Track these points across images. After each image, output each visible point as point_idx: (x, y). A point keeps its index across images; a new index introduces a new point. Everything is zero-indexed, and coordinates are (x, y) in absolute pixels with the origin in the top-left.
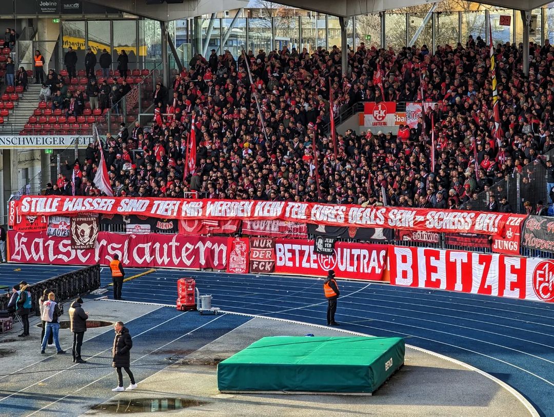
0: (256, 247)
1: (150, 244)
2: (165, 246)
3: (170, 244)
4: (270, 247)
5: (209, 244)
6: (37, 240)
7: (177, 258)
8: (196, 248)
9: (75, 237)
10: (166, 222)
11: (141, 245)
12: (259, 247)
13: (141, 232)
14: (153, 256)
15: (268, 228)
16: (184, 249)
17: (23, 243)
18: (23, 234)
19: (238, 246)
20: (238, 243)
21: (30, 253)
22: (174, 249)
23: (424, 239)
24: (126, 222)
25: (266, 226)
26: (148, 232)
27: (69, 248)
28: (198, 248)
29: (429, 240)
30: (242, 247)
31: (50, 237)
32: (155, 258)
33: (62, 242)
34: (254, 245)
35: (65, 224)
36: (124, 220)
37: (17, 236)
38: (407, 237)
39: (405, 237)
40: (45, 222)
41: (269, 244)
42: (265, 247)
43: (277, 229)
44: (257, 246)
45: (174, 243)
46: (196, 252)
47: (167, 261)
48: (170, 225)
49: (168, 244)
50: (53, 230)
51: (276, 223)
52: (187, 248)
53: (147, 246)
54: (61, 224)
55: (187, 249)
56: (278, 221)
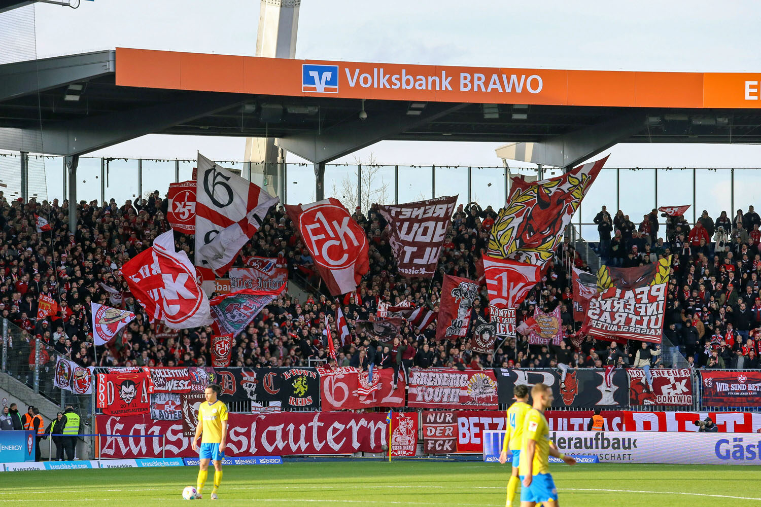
0: (430, 422)
1: (282, 426)
2: (303, 428)
3: (310, 424)
4: (451, 421)
5: (363, 422)
6: (137, 426)
7: (320, 442)
8: (348, 427)
9: (188, 420)
10: (302, 397)
11: (271, 428)
12: (435, 422)
13: (270, 411)
14: (286, 442)
15: (445, 399)
16: (330, 430)
17: (117, 431)
18: (118, 419)
19: (403, 423)
20: (403, 419)
21: (127, 444)
22: (315, 430)
23: (673, 402)
24: (252, 398)
25: (442, 397)
26: (278, 411)
27: (180, 435)
28: (351, 427)
29: (680, 403)
30: (408, 424)
31: (155, 421)
32: (288, 444)
33: (170, 429)
34: (428, 421)
35: (173, 403)
36: (249, 396)
37: (109, 422)
38: (649, 401)
39: (645, 401)
40: (146, 401)
41: (449, 418)
42: (444, 422)
43: (456, 400)
44: (432, 421)
45: (315, 424)
46: (348, 433)
47: (304, 446)
48: (308, 400)
49: (306, 425)
50: (157, 412)
51: (456, 393)
52: (334, 428)
53: (279, 429)
54: (167, 403)
55: (335, 430)
56: (458, 390)
